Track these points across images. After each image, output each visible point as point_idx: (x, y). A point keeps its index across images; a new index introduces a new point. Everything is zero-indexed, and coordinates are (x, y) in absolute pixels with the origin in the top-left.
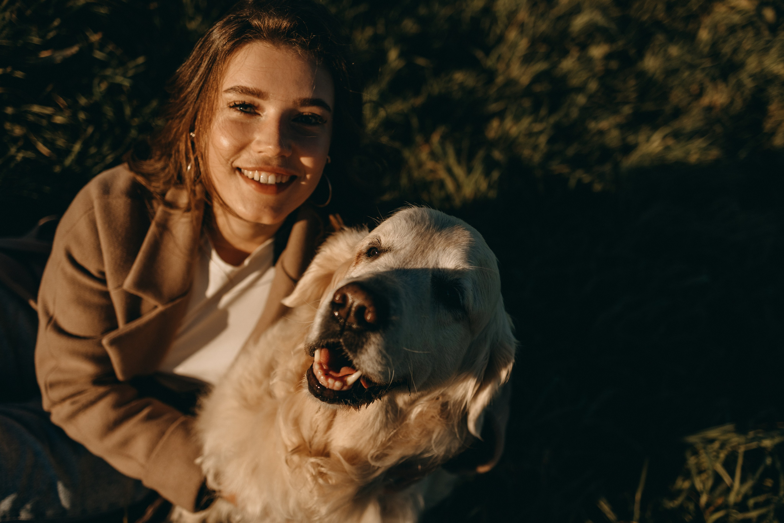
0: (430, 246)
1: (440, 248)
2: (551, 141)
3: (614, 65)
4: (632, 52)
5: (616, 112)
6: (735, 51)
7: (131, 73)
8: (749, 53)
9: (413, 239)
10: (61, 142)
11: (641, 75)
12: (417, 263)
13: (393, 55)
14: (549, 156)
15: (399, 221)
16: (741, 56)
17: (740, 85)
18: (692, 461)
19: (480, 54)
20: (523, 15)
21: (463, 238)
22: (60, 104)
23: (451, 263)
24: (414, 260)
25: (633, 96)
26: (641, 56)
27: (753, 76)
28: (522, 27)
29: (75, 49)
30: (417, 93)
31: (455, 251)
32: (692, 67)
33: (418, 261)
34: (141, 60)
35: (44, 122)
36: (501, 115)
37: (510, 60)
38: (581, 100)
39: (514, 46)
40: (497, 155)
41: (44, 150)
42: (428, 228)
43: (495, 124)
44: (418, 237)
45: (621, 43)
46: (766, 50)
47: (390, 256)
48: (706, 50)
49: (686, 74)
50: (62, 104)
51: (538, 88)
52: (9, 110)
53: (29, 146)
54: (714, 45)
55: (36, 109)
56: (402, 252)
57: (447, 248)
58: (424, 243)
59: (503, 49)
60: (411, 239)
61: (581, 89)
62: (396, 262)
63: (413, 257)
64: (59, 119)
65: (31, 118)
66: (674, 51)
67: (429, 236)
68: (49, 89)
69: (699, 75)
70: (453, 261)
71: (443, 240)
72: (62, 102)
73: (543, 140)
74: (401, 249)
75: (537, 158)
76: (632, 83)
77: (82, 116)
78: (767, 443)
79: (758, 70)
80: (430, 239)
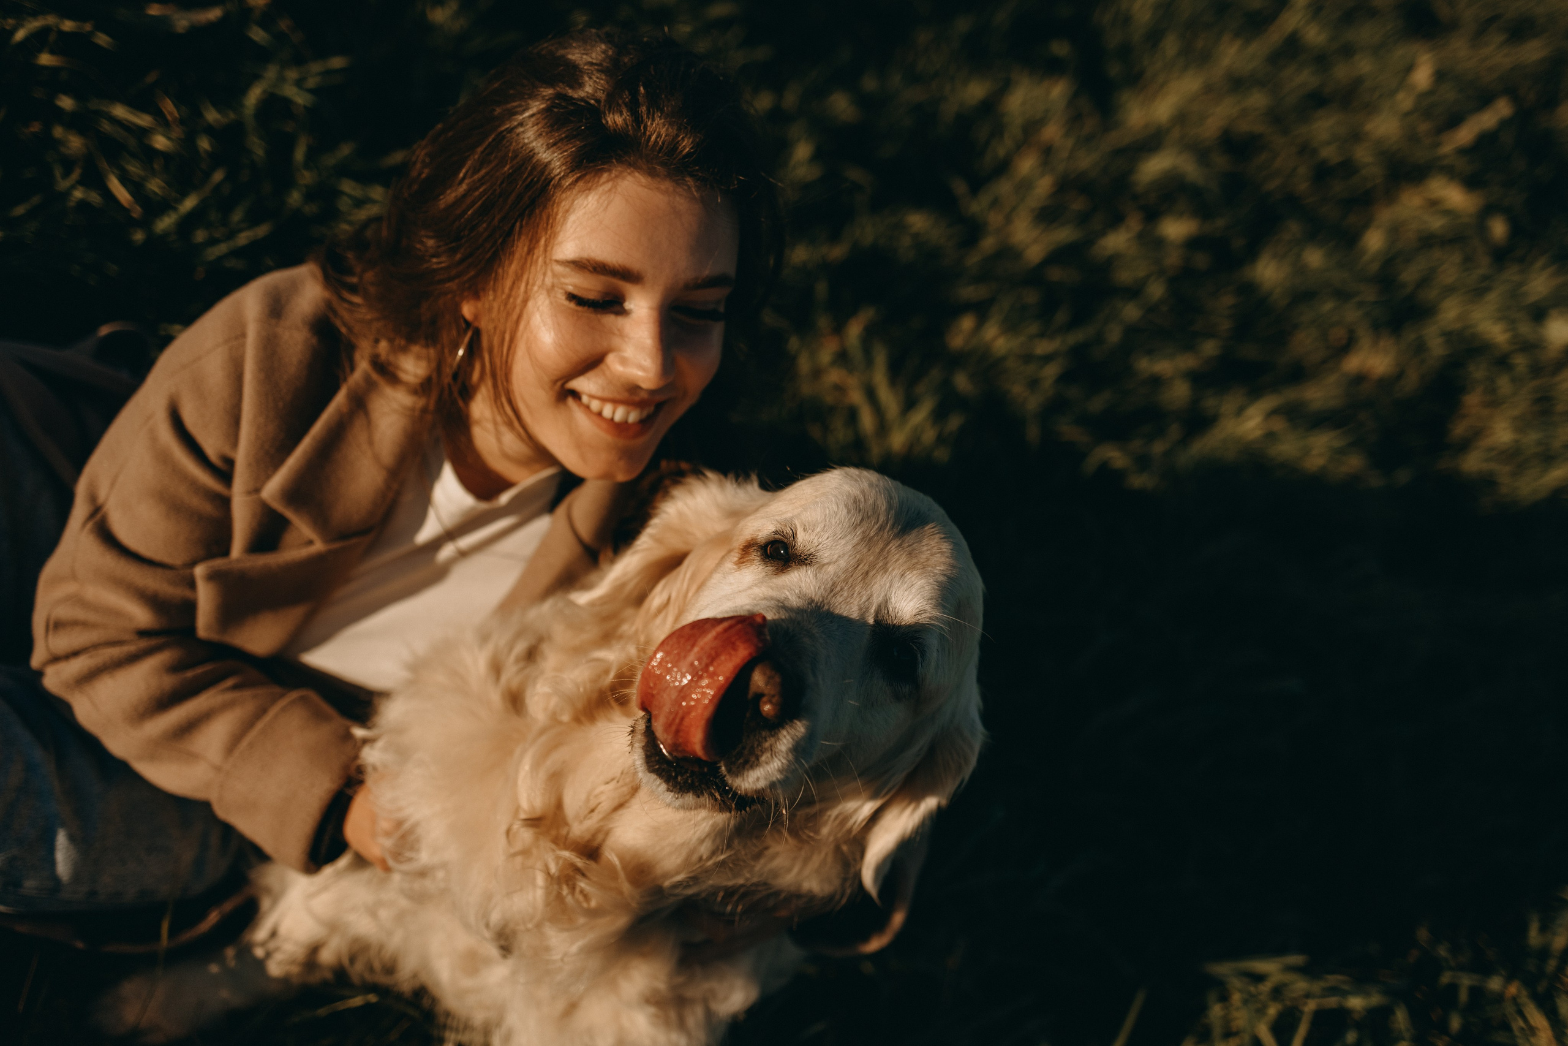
0: (880, 564)
1: (896, 571)
2: (1065, 378)
3: (1202, 261)
4: (1238, 243)
5: (1188, 345)
6: (1425, 281)
7: (312, 83)
8: (1450, 290)
9: (854, 547)
10: (155, 186)
11: (1248, 289)
12: (853, 595)
13: (802, 151)
14: (1055, 407)
15: (835, 507)
16: (1431, 294)
17: (1420, 348)
18: (1216, 1011)
19: (960, 187)
20: (1052, 132)
21: (938, 558)
22: (166, 113)
23: (912, 604)
24: (849, 588)
25: (1225, 325)
26: (1252, 253)
27: (1448, 336)
28: (1048, 152)
29: (214, 14)
30: (835, 237)
31: (921, 582)
32: (1342, 295)
33: (855, 591)
34: (337, 62)
35: (132, 142)
36: (982, 310)
37: (1014, 209)
38: (1131, 312)
39: (1025, 186)
40: (962, 382)
41: (122, 194)
42: (881, 528)
43: (967, 323)
44: (864, 545)
45: (1220, 223)
46: (1478, 292)
47: (809, 573)
48: (1375, 267)
49: (1328, 306)
50: (171, 114)
51: (1056, 274)
52: (66, 103)
53: (94, 180)
54: (1391, 261)
55: (120, 111)
56: (831, 569)
57: (908, 573)
58: (871, 558)
59: (1004, 188)
60: (849, 547)
61: (1134, 292)
62: (819, 588)
63: (847, 583)
64: (160, 142)
65: (106, 127)
66: (1314, 258)
67: (881, 545)
68: (151, 78)
69: (1352, 314)
70: (915, 599)
71: (904, 556)
72: (169, 107)
73: (1051, 371)
74: (829, 564)
75: (1033, 403)
76: (1227, 300)
77: (204, 144)
78: (1356, 1003)
79: (1458, 326)
80: (882, 550)
